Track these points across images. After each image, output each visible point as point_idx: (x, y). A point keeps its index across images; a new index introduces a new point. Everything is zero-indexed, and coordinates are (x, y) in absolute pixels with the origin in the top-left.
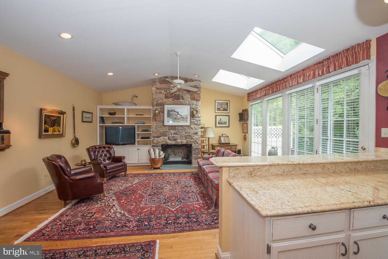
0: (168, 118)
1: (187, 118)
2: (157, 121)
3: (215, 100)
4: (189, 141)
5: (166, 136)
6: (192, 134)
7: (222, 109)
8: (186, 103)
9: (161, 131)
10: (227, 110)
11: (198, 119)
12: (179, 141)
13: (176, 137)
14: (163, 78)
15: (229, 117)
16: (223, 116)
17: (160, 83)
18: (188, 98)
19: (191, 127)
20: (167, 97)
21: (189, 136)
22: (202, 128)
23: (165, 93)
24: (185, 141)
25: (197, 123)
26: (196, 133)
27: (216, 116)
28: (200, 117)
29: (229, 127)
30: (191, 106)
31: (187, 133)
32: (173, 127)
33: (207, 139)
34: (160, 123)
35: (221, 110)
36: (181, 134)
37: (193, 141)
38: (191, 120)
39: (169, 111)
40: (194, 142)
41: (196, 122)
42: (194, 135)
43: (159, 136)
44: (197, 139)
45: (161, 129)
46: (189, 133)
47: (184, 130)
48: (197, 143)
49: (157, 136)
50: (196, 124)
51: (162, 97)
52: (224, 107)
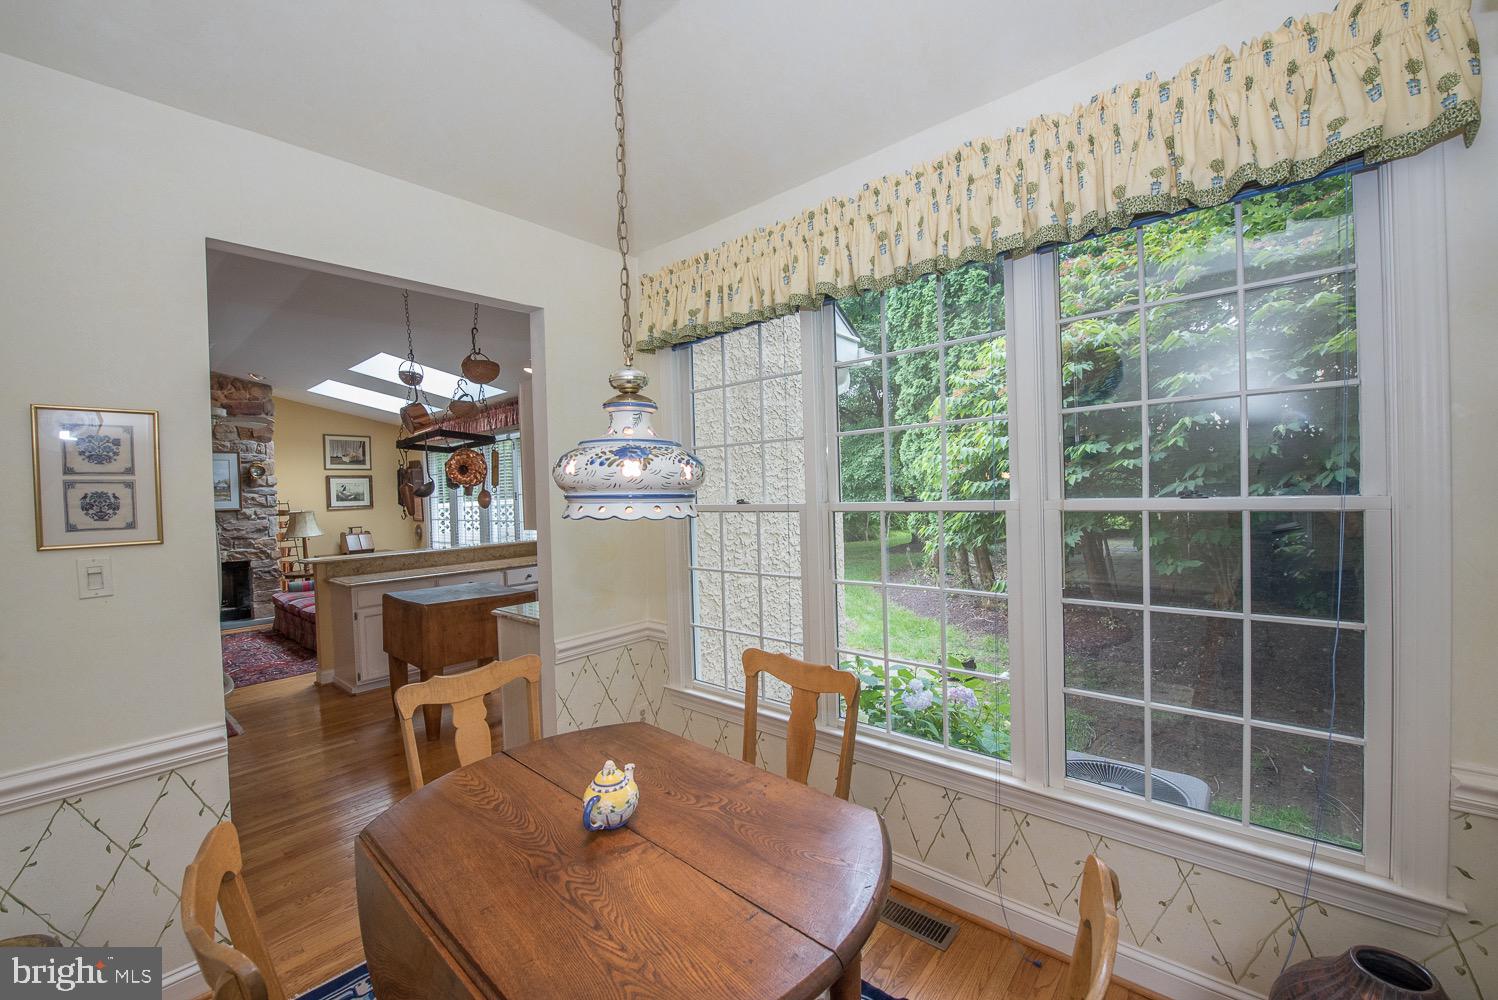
1: (229, 487)
3: (324, 435)
4: (236, 553)
6: (247, 533)
7: (346, 459)
8: (224, 446)
10: (363, 462)
11: (266, 489)
15: (371, 481)
16: (353, 477)
18: (231, 432)
19: (244, 514)
21: (238, 538)
22: (282, 513)
24: (226, 553)
25: (264, 502)
26: (264, 530)
27: (328, 479)
28: (272, 486)
29: (371, 505)
30: (242, 454)
31: (229, 531)
33: (300, 543)
35: (345, 463)
37: (253, 550)
38: (243, 494)
40: (255, 554)
41: (262, 500)
42: (255, 536)
44: (265, 545)
46: (238, 530)
48: (268, 556)
50: (262, 505)
52: (353, 454)
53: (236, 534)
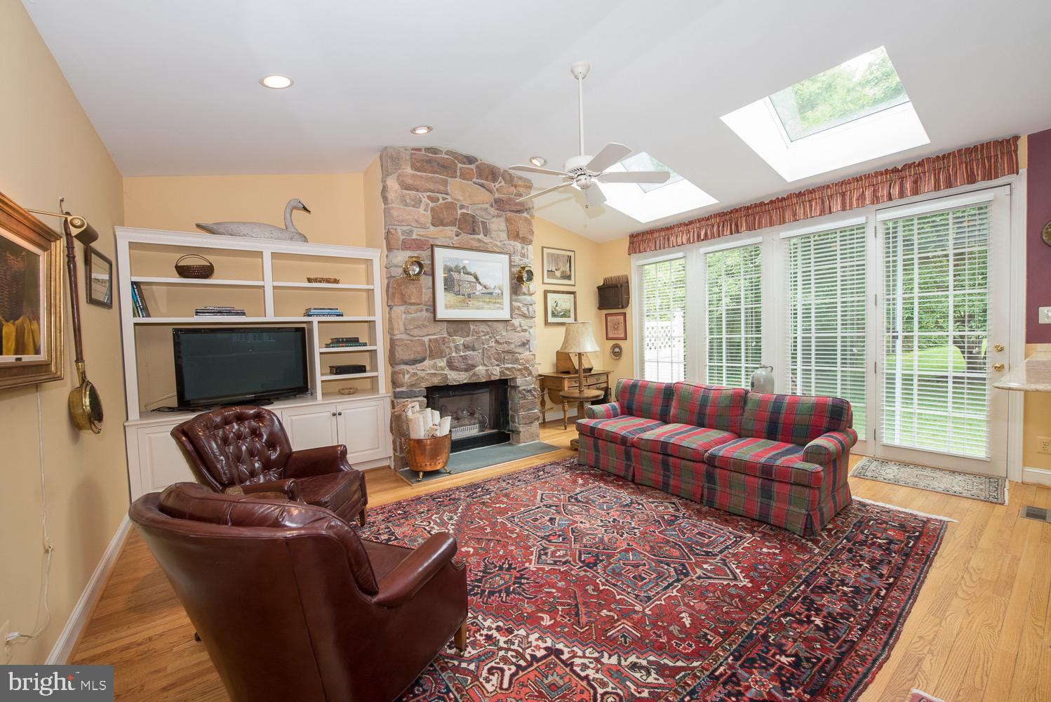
0: (448, 294)
1: (502, 293)
2: (412, 304)
3: (543, 248)
4: (507, 369)
5: (440, 354)
6: (515, 347)
7: (558, 274)
8: (497, 246)
9: (426, 339)
10: (569, 277)
11: (528, 298)
12: (481, 370)
13: (473, 358)
14: (423, 152)
15: (575, 298)
16: (562, 292)
17: (413, 167)
18: (502, 231)
19: (512, 325)
20: (438, 221)
21: (508, 352)
23: (431, 204)
24: (498, 368)
25: (526, 312)
26: (526, 344)
27: (546, 292)
28: (532, 295)
30: (512, 258)
31: (501, 344)
32: (459, 326)
34: (421, 311)
35: (557, 278)
36: (486, 346)
37: (520, 367)
38: (513, 302)
39: (448, 270)
40: (519, 370)
41: (524, 310)
42: (520, 350)
43: (419, 357)
44: (527, 361)
45: (425, 331)
46: (508, 343)
47: (493, 334)
48: (530, 373)
49: (412, 357)
50: (524, 316)
51: (423, 220)
52: (562, 269)
53: (506, 347)
